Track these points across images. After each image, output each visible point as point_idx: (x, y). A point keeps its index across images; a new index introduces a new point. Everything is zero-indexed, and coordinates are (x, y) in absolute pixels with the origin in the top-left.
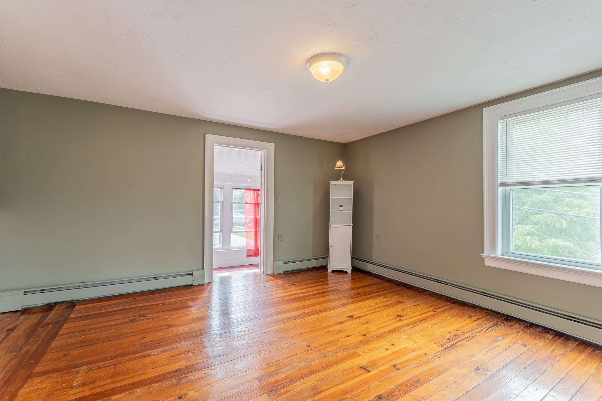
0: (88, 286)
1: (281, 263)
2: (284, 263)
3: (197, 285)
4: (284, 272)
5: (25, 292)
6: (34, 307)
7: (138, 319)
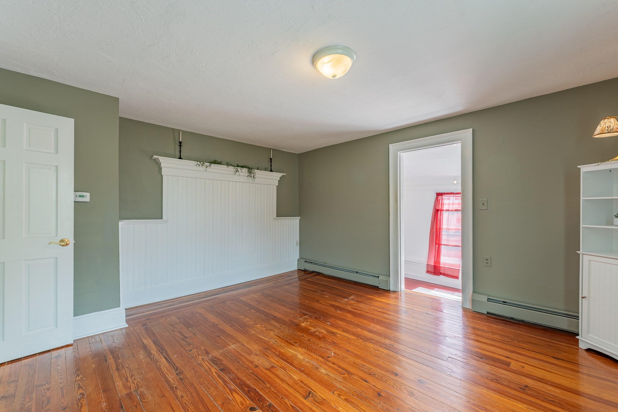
0: (326, 266)
1: (484, 299)
2: (489, 300)
3: (383, 289)
4: (488, 313)
5: (305, 261)
6: (308, 271)
7: (318, 292)
